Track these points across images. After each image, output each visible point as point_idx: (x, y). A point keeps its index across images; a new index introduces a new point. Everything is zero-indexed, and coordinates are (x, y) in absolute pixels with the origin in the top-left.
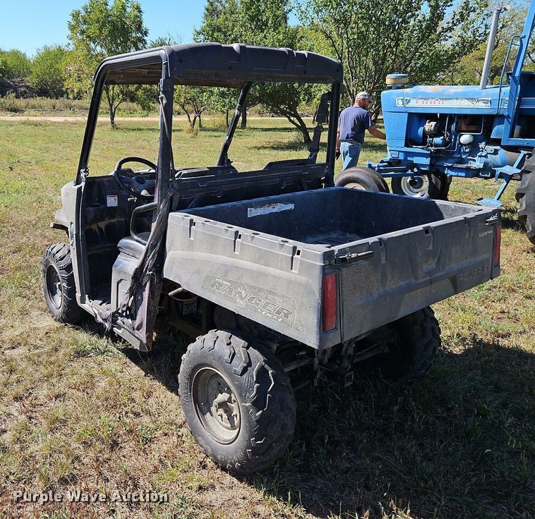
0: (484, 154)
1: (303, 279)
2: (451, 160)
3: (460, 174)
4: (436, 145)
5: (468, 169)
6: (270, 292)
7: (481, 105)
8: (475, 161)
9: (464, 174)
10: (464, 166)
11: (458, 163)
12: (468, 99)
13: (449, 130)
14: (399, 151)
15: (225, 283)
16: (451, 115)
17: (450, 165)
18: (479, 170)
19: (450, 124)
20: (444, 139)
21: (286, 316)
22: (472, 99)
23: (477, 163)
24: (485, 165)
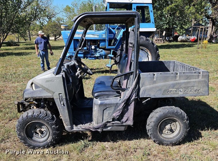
0: (99, 52)
1: (203, 79)
2: (89, 55)
3: (93, 59)
4: (85, 50)
5: (95, 57)
6: (192, 86)
7: (96, 36)
8: (96, 54)
9: (94, 59)
10: (94, 56)
11: (92, 55)
12: (92, 35)
13: (88, 45)
14: (72, 53)
15: (173, 89)
16: (87, 40)
17: (89, 56)
18: (99, 57)
19: (88, 43)
20: (87, 48)
21: (198, 91)
22: (93, 35)
23: (97, 55)
24: (100, 55)
